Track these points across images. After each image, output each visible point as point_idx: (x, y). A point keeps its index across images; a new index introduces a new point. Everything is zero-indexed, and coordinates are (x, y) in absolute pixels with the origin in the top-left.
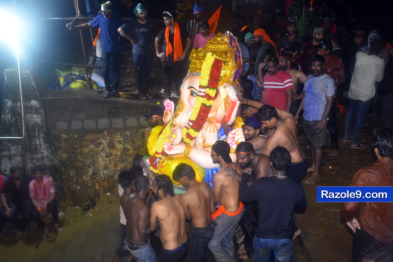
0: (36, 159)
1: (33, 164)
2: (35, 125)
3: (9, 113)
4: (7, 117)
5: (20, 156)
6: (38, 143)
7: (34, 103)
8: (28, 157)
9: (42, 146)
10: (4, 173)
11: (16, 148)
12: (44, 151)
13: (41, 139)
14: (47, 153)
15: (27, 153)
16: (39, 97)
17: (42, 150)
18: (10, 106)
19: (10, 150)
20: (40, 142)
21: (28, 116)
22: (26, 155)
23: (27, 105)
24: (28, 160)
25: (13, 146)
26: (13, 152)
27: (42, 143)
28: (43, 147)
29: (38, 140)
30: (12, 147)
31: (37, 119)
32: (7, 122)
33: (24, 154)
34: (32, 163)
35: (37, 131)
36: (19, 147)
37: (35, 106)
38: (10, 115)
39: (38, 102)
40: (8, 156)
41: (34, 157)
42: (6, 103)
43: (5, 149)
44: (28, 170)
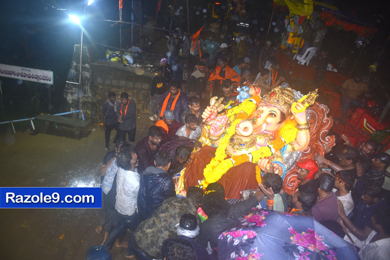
2: (86, 78)
3: (74, 69)
4: (73, 71)
5: (77, 94)
6: (87, 88)
7: (87, 65)
9: (89, 90)
10: (68, 101)
12: (89, 93)
13: (88, 86)
16: (90, 62)
18: (75, 65)
19: (72, 90)
20: (88, 88)
21: (83, 72)
23: (83, 66)
25: (74, 88)
26: (73, 91)
31: (87, 74)
32: (73, 74)
34: (82, 99)
35: (87, 81)
37: (87, 67)
39: (89, 65)
42: (73, 63)
43: (70, 89)
44: (80, 103)
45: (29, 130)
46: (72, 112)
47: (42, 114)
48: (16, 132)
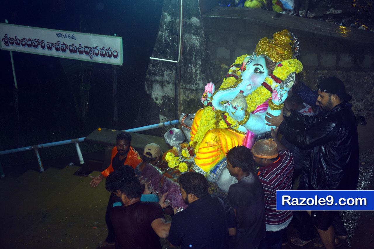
0: (190, 91)
1: (186, 96)
2: (193, 48)
3: (166, 29)
4: (164, 34)
5: (173, 84)
6: (194, 71)
7: (194, 20)
8: (181, 86)
9: (198, 75)
10: (154, 101)
11: (170, 74)
12: (200, 82)
13: (198, 66)
14: (203, 85)
15: (181, 82)
16: (200, 13)
17: (197, 80)
18: (169, 21)
19: (163, 75)
20: (196, 70)
21: (186, 36)
22: (179, 83)
23: (187, 22)
24: (181, 90)
25: (167, 71)
26: (166, 78)
27: (198, 72)
28: (199, 77)
29: (194, 68)
30: (165, 71)
31: (195, 40)
32: (164, 40)
33: (177, 82)
34: (185, 94)
35: (194, 56)
36: (173, 73)
37: (195, 24)
38: (168, 32)
39: (199, 20)
40: (160, 82)
41: (188, 87)
42: (165, 17)
43: (159, 73)
44: (180, 103)
45: (71, 164)
46: (164, 125)
47: (100, 129)
48: (45, 170)
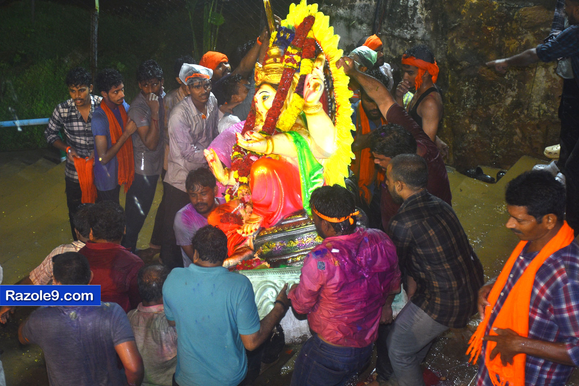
0: (400, 40)
1: (390, 49)
8: (383, 31)
11: (365, 5)
14: (425, 30)
15: (384, 23)
17: (416, 21)
22: (381, 24)
24: (384, 38)
27: (418, 6)
28: (419, 16)
33: (377, 21)
36: (371, 4)
40: (346, 19)
41: (396, 34)
